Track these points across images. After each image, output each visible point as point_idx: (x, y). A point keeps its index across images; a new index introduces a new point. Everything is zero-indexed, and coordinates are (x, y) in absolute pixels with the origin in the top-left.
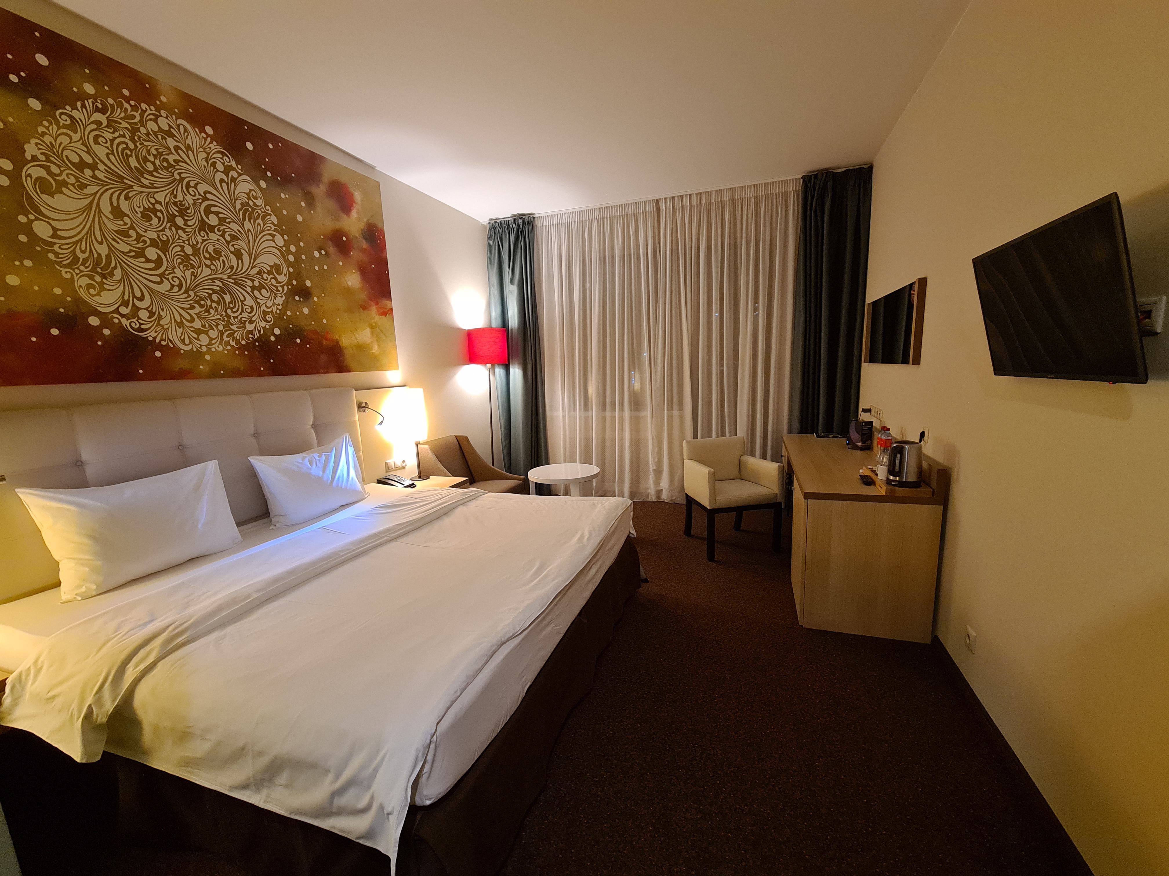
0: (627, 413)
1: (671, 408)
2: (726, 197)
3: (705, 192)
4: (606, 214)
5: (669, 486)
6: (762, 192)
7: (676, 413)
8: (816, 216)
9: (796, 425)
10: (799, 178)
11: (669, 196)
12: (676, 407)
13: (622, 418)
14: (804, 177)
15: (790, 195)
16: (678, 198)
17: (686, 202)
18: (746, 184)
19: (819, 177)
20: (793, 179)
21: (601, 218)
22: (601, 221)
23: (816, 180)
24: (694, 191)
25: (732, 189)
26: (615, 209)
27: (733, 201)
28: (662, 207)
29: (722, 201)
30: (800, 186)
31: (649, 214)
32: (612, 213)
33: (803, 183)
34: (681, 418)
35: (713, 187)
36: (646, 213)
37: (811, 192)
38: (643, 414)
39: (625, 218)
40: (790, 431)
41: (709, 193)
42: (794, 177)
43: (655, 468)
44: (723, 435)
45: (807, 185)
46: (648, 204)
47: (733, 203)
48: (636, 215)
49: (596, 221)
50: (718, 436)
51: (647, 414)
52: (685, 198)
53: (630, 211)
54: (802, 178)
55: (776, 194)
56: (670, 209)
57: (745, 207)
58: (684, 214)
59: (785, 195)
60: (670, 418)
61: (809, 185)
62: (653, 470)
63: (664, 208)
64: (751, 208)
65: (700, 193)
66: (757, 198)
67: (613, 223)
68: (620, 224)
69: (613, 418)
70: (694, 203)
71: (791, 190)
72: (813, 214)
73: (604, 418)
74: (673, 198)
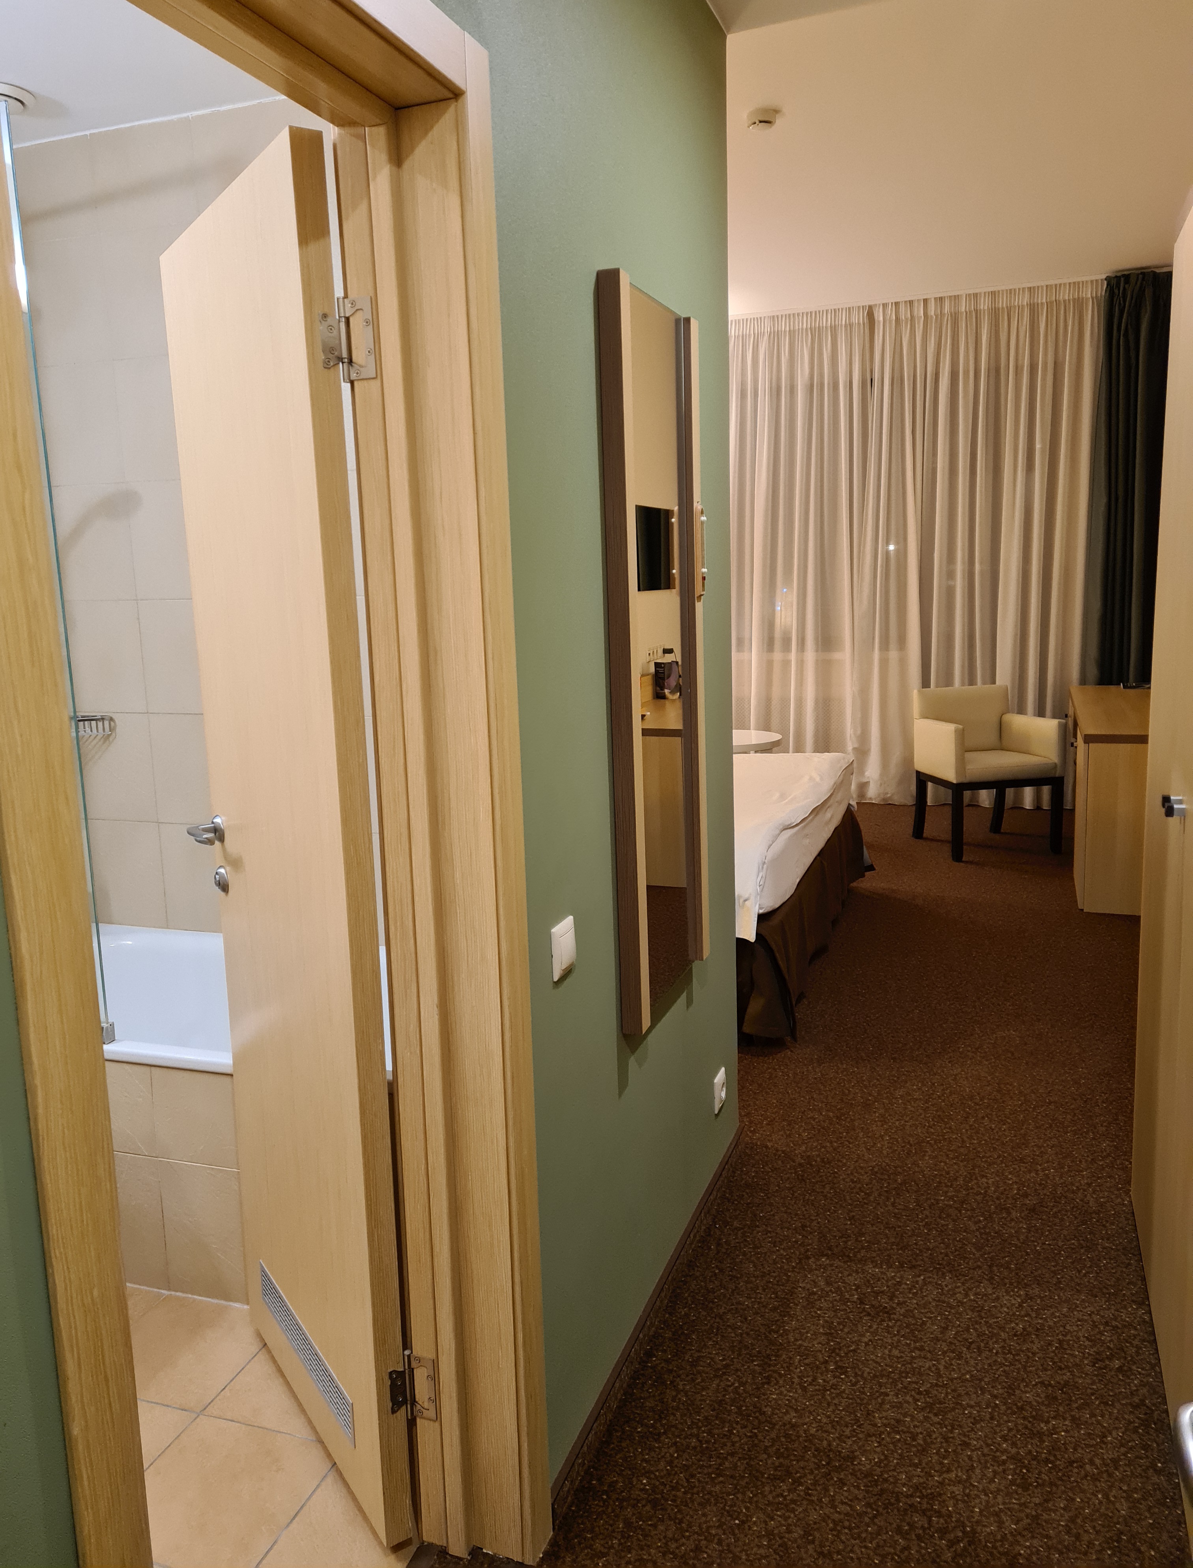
0: (810, 655)
1: (885, 646)
2: (984, 305)
3: (950, 297)
4: (784, 326)
5: (881, 775)
6: (1042, 299)
7: (893, 654)
8: (1127, 341)
9: (1093, 672)
10: (1102, 280)
11: (890, 301)
12: (893, 645)
13: (801, 664)
14: (1108, 279)
15: (1087, 304)
16: (906, 306)
17: (918, 310)
18: (1016, 286)
19: (1133, 280)
20: (1092, 282)
21: (774, 332)
22: (775, 337)
23: (1127, 286)
24: (931, 295)
25: (993, 293)
26: (799, 319)
27: (995, 312)
28: (878, 316)
29: (976, 311)
30: (1102, 290)
31: (855, 329)
32: (794, 323)
33: (1107, 287)
34: (903, 662)
35: (962, 290)
36: (851, 325)
37: (1120, 303)
38: (836, 656)
39: (816, 333)
40: (1083, 681)
41: (956, 298)
42: (1094, 278)
43: (856, 746)
44: (972, 682)
45: (1113, 292)
46: (855, 312)
47: (995, 314)
48: (834, 329)
49: (766, 337)
50: (963, 684)
51: (845, 656)
52: (916, 304)
53: (826, 322)
54: (1106, 279)
55: (1065, 301)
56: (890, 321)
57: (1014, 320)
58: (915, 332)
59: (1079, 304)
60: (884, 663)
61: (1116, 291)
62: (854, 749)
63: (881, 319)
64: (1025, 323)
65: (941, 299)
66: (1033, 309)
67: (794, 341)
68: (806, 343)
69: (786, 663)
70: (932, 312)
71: (1089, 296)
72: (1122, 337)
73: (770, 664)
74: (897, 304)
